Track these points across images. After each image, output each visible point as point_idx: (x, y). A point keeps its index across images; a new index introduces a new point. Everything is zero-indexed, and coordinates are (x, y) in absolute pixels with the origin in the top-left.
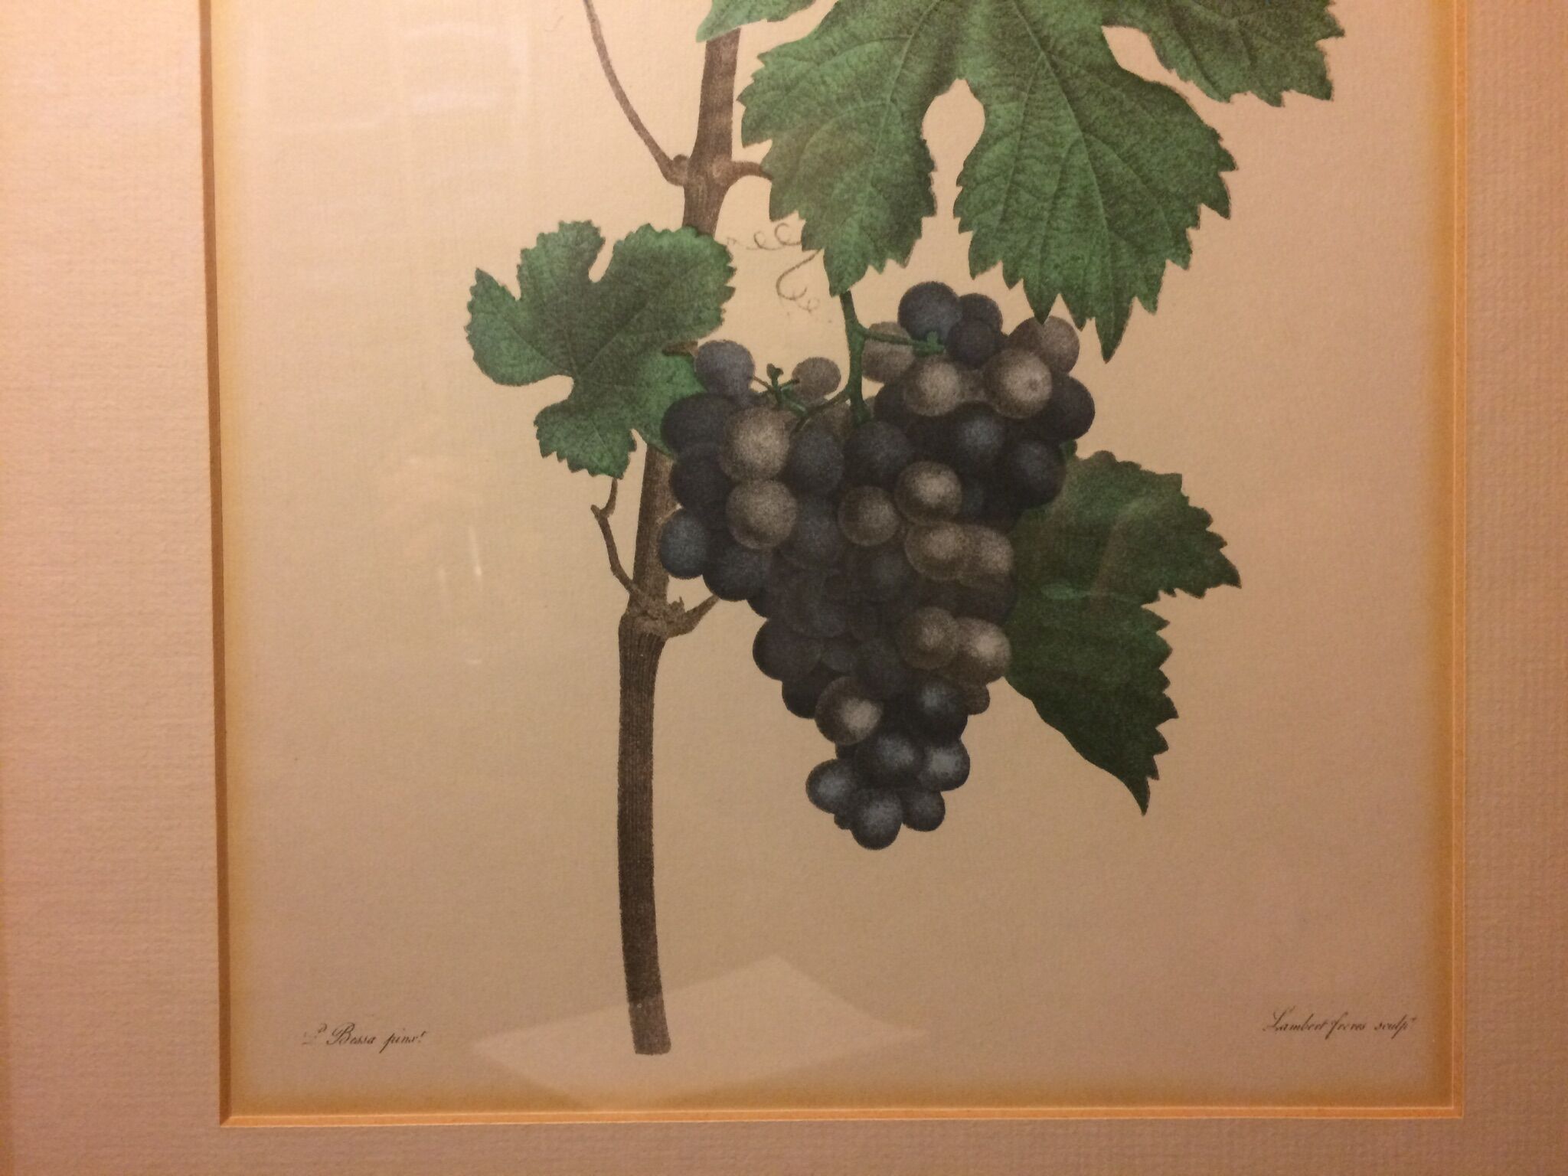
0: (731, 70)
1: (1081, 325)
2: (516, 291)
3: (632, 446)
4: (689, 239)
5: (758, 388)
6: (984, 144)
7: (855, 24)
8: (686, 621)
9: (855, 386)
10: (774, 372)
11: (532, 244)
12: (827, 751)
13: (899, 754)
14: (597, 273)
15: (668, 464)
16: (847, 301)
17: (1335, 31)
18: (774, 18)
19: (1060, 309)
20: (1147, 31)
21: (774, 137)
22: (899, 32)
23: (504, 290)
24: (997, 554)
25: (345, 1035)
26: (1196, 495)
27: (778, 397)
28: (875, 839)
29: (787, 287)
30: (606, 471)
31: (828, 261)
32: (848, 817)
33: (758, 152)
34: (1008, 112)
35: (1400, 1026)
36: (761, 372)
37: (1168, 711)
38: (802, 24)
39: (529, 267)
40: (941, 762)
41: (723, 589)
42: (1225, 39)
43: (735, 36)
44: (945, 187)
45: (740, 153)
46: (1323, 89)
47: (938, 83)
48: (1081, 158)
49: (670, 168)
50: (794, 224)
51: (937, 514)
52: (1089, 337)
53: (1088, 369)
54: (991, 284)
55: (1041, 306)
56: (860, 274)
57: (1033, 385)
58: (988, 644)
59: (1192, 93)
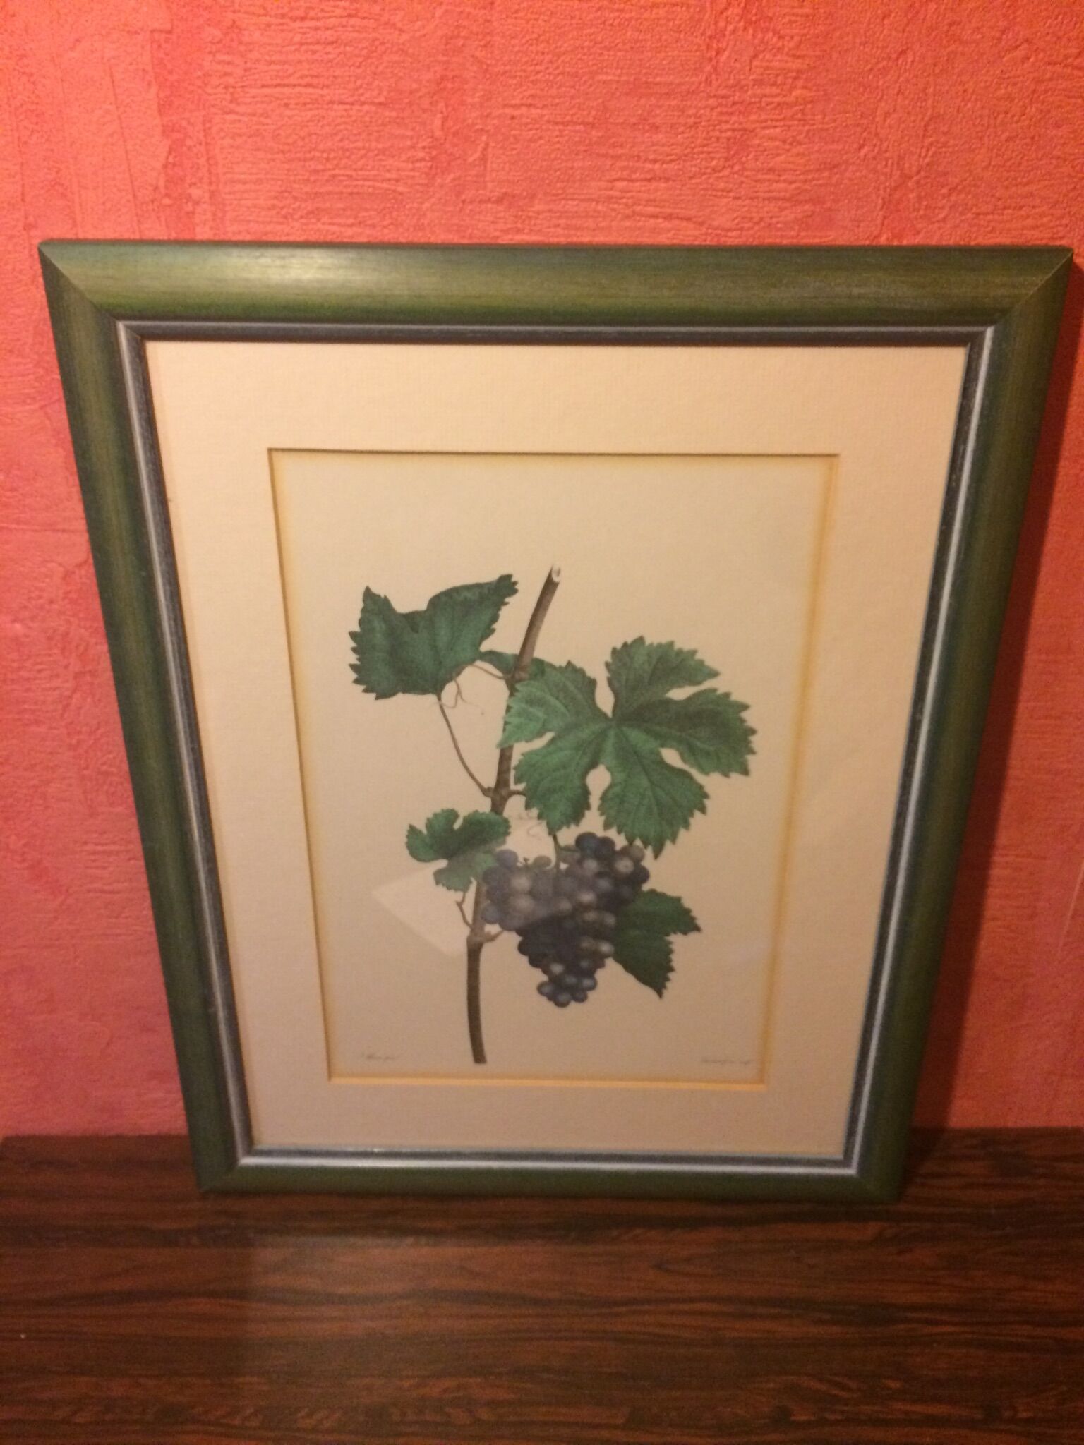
0: (510, 758)
1: (646, 847)
2: (424, 831)
3: (470, 882)
4: (494, 817)
5: (519, 865)
6: (611, 787)
7: (560, 744)
8: (492, 938)
9: (557, 866)
10: (526, 860)
11: (430, 816)
12: (545, 978)
13: (571, 980)
14: (457, 825)
15: (484, 889)
16: (555, 838)
17: (752, 752)
18: (527, 741)
19: (638, 843)
20: (678, 750)
21: (528, 782)
22: (580, 747)
23: (420, 832)
24: (610, 920)
25: (370, 1057)
26: (687, 903)
27: (527, 868)
28: (562, 1005)
29: (532, 832)
30: (461, 890)
31: (548, 824)
32: (553, 998)
33: (521, 787)
34: (621, 777)
35: (746, 1063)
36: (521, 859)
37: (671, 969)
38: (539, 743)
39: (429, 824)
40: (587, 982)
41: (505, 927)
42: (708, 754)
43: (511, 748)
44: (595, 801)
45: (513, 787)
46: (745, 772)
47: (593, 765)
48: (649, 793)
49: (485, 792)
50: (535, 812)
51: (587, 907)
52: (649, 852)
53: (648, 862)
54: (612, 834)
55: (631, 841)
56: (560, 828)
57: (626, 867)
58: (605, 947)
59: (694, 773)
